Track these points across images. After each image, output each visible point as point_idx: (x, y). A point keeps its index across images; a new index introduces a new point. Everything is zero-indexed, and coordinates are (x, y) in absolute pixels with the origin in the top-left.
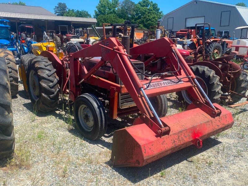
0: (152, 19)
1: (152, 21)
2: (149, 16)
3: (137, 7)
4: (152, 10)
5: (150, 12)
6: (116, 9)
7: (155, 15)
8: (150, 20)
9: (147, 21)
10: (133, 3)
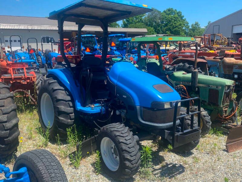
0: (178, 26)
1: (179, 28)
2: (175, 24)
3: (163, 15)
4: (178, 18)
5: (176, 20)
6: (143, 17)
7: (181, 23)
8: (176, 27)
9: (174, 28)
10: (159, 12)
